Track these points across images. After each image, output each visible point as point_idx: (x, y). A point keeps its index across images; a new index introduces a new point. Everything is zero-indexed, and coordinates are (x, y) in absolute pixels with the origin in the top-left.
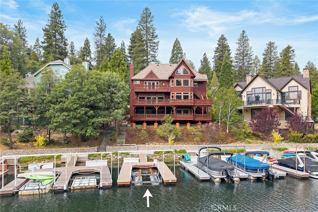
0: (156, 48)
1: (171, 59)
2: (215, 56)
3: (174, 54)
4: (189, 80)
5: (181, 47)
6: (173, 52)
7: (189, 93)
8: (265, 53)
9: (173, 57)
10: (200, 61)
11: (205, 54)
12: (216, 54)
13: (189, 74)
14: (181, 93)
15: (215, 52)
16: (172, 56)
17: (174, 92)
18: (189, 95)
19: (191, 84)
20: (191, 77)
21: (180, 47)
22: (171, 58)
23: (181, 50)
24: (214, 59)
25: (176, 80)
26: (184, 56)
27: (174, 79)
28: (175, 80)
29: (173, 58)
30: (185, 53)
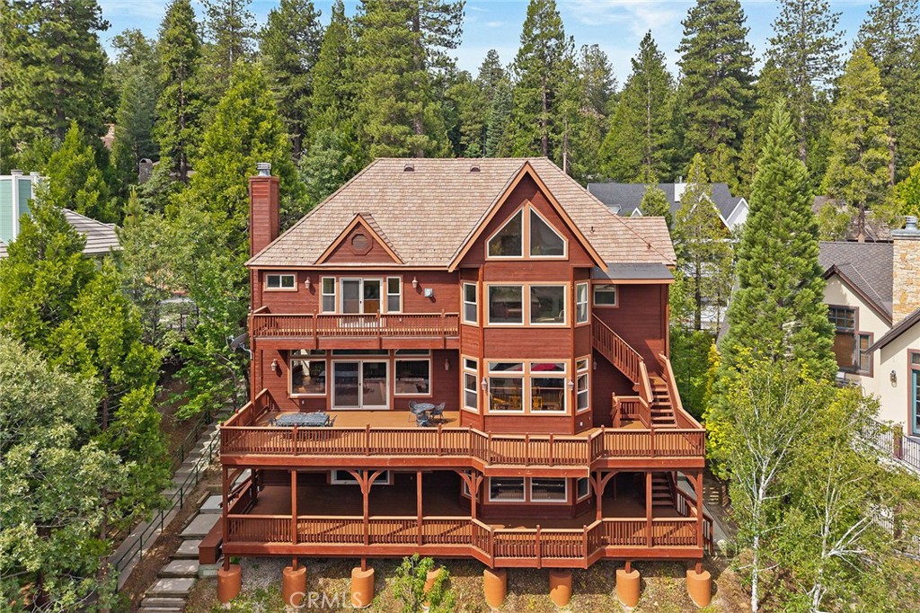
0: (452, 28)
1: (519, 56)
2: (684, 41)
3: (534, 40)
4: (567, 287)
5: (558, 13)
6: (527, 32)
7: (567, 363)
8: (872, 24)
9: (528, 49)
10: (631, 65)
11: (648, 36)
12: (690, 33)
13: (565, 256)
14: (518, 367)
15: (684, 28)
16: (522, 47)
17: (476, 359)
18: (565, 374)
19: (575, 309)
20: (576, 269)
21: (552, 13)
22: (521, 53)
23: (558, 23)
24: (683, 53)
25: (487, 285)
26: (570, 48)
27: (477, 285)
28: (484, 288)
29: (529, 55)
30: (572, 37)
